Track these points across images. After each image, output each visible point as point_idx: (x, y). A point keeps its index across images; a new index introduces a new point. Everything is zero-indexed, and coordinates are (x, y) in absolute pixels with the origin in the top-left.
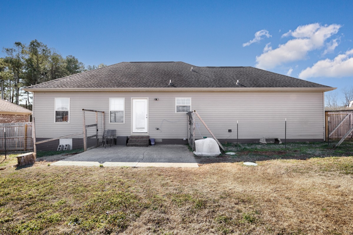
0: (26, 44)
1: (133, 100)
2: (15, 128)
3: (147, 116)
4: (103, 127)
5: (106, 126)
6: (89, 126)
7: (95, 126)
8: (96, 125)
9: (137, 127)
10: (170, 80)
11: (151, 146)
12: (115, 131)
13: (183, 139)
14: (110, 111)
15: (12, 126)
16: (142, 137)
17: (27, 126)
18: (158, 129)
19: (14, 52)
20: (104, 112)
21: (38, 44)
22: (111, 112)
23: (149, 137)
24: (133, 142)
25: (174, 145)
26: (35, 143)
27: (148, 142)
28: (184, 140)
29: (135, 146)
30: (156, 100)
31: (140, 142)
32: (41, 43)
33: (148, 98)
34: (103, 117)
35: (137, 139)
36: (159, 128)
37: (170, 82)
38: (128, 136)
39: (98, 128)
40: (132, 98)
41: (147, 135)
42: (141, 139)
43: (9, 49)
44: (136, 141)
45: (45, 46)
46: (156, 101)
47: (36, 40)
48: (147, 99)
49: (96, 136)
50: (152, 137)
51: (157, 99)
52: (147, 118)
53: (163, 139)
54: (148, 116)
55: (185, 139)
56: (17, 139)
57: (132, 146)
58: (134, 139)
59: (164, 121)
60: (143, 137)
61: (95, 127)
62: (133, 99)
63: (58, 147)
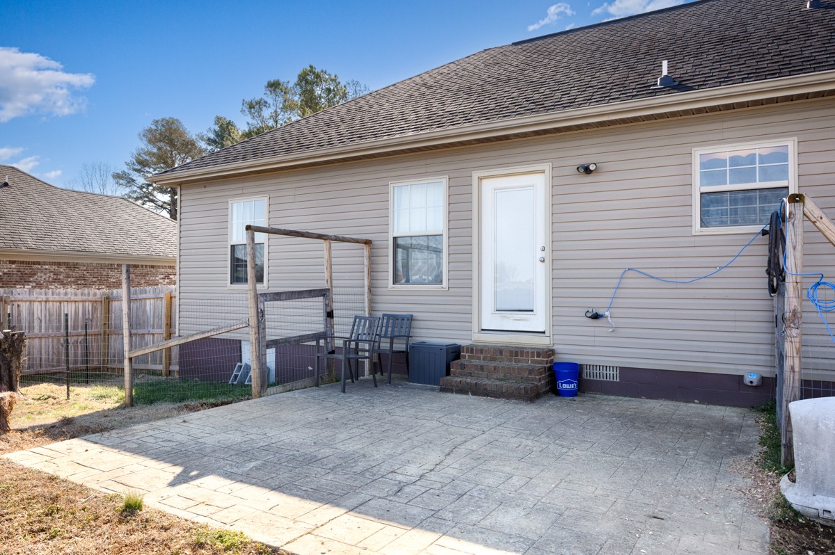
0: (288, 82)
1: (485, 182)
2: (148, 302)
3: (542, 254)
4: (366, 304)
5: (379, 299)
6: (277, 296)
7: (321, 299)
8: (323, 293)
9: (499, 308)
10: (665, 63)
11: (557, 401)
12: (411, 319)
13: (742, 377)
14: (395, 239)
15: (140, 296)
16: (517, 352)
17: (171, 298)
18: (596, 317)
19: (264, 108)
20: (368, 242)
21: (318, 76)
22: (400, 242)
23: (551, 352)
24: (470, 375)
25: (682, 405)
26: (127, 355)
27: (541, 381)
28: (747, 380)
29: (474, 394)
30: (587, 170)
31: (501, 376)
32: (322, 71)
33: (547, 167)
34: (366, 262)
35: (493, 359)
36: (600, 312)
37: (665, 72)
38: (459, 342)
39: (335, 305)
40: (476, 175)
41: (542, 342)
42: (510, 360)
43: (254, 104)
44: (482, 368)
45: (332, 80)
46: (589, 178)
47: (311, 67)
48: (543, 172)
49: (323, 336)
50: (569, 353)
51: (592, 167)
52: (543, 261)
53: (624, 371)
54: (547, 255)
55: (752, 378)
56: (152, 336)
57: (462, 390)
58: (479, 358)
59: (630, 274)
60: (522, 352)
61: (319, 302)
62: (481, 179)
63: (235, 373)
